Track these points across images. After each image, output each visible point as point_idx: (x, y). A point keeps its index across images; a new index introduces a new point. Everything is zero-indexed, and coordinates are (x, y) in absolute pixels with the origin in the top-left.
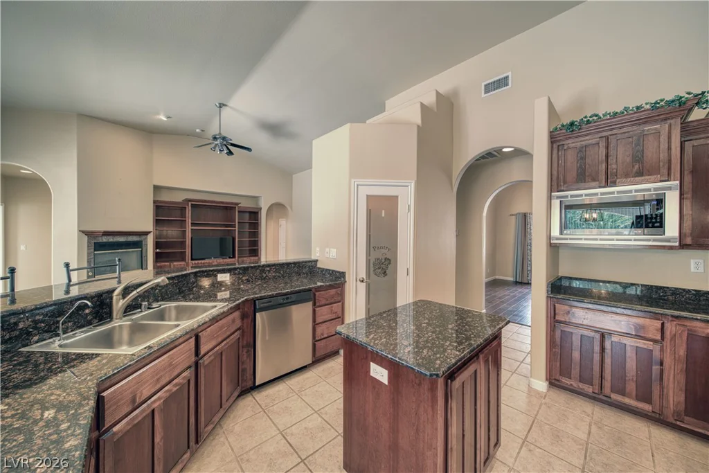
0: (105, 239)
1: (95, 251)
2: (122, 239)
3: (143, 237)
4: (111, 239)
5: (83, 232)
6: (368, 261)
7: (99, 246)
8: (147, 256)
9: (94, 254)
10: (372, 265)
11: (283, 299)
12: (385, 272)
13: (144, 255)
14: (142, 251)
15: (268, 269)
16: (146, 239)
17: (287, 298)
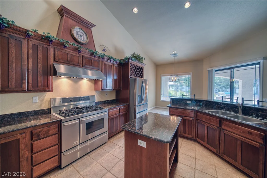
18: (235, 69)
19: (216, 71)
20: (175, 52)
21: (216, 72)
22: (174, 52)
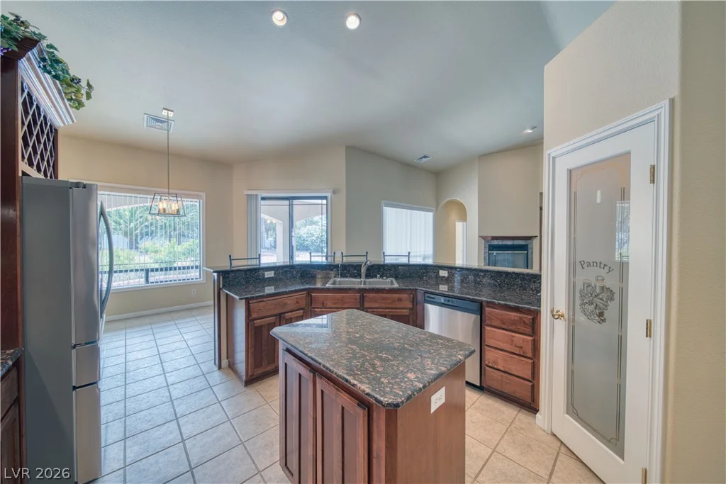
0: (496, 242)
1: (489, 250)
2: (509, 243)
3: (528, 242)
4: (500, 242)
5: (481, 237)
6: (572, 287)
7: (492, 248)
8: (532, 259)
9: (489, 254)
10: (578, 295)
11: (445, 300)
12: (601, 314)
13: (529, 257)
14: (527, 253)
15: (482, 274)
16: (532, 243)
17: (449, 301)
18: (295, 202)
19: (263, 199)
20: (171, 114)
21: (263, 202)
22: (165, 113)
